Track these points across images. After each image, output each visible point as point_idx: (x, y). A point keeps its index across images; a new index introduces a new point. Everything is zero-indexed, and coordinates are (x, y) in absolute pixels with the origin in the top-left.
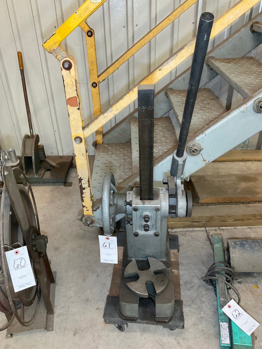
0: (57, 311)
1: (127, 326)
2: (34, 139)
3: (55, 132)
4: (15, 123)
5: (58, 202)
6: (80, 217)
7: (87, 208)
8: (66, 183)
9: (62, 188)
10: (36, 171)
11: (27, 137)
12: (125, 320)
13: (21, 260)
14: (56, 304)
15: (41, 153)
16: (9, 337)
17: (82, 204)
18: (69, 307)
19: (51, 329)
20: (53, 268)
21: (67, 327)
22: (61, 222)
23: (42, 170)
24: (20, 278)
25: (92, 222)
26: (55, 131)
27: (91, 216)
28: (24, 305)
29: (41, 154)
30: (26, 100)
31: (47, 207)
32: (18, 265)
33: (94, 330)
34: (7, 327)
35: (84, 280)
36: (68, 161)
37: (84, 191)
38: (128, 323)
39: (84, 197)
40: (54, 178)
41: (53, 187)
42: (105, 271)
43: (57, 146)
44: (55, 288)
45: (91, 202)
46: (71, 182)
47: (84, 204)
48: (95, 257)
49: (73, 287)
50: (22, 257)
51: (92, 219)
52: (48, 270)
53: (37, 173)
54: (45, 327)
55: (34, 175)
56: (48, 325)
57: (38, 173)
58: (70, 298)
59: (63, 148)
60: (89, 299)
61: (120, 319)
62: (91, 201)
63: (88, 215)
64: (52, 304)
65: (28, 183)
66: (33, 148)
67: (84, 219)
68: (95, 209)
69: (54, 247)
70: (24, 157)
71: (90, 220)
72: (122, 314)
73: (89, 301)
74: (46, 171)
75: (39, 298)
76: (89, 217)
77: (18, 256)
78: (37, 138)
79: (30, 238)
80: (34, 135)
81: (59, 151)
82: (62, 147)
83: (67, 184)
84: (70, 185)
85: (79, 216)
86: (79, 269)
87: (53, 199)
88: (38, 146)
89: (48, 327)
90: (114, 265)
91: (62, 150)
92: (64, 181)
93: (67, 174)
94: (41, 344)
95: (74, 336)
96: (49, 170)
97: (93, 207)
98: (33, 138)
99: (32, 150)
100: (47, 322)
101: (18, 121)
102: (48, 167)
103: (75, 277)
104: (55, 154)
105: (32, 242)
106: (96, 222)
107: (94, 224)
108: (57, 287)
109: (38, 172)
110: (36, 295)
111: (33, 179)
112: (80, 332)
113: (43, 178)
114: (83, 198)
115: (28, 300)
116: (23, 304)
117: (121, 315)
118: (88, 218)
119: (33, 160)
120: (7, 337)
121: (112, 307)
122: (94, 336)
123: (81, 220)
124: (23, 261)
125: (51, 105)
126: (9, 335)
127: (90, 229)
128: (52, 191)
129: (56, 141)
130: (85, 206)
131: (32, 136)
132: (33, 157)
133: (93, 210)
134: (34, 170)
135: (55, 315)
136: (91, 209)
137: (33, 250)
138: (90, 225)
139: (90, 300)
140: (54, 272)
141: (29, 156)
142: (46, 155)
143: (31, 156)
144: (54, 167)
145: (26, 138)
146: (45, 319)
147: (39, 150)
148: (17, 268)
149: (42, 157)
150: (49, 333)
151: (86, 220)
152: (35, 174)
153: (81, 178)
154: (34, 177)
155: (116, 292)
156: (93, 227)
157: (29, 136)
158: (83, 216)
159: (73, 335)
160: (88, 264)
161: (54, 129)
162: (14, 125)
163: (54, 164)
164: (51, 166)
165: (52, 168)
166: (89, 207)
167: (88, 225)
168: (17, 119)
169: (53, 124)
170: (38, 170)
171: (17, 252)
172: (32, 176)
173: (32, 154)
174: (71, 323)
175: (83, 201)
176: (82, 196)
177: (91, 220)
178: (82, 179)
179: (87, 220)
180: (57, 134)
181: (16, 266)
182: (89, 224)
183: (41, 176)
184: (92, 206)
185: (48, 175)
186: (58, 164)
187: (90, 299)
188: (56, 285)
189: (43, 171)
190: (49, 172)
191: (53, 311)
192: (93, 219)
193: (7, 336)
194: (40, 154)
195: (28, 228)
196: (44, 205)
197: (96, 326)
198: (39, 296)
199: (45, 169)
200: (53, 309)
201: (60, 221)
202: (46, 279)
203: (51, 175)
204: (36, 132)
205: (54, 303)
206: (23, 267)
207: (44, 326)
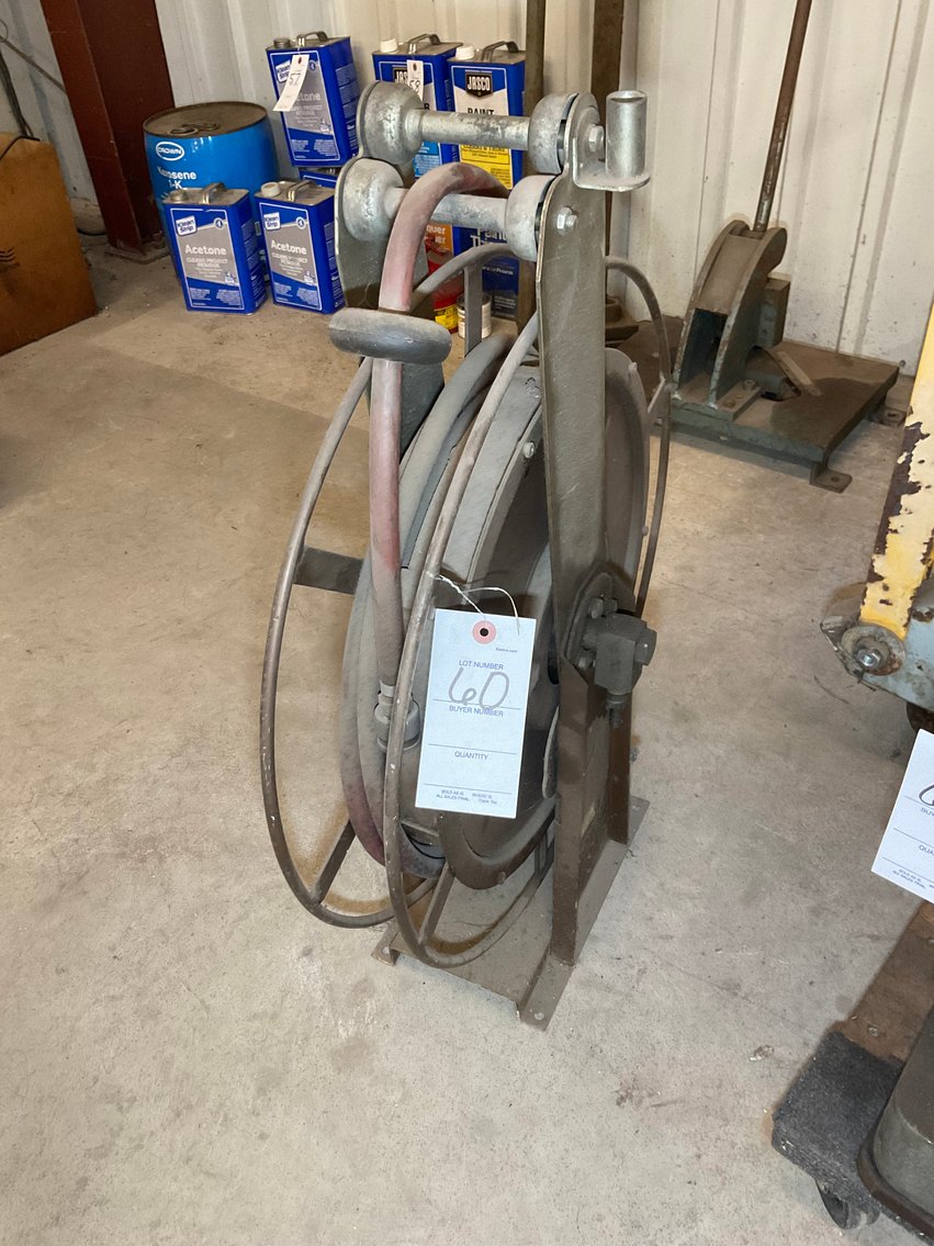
0: (592, 960)
1: (873, 1220)
2: (764, 244)
3: (860, 245)
4: (712, 172)
5: (761, 537)
6: (838, 620)
7: (886, 588)
8: (823, 472)
9: (796, 489)
10: (720, 381)
11: (738, 230)
12: (878, 1195)
13: (492, 675)
14: (596, 929)
15: (769, 311)
16: (383, 957)
17: (872, 561)
18: (642, 972)
19: (539, 1016)
20: (641, 781)
21: (604, 1047)
22: (741, 618)
23: (744, 388)
24: (458, 755)
25: (887, 666)
26: (860, 240)
27: (891, 634)
28: (453, 873)
29: (768, 319)
30: (792, 64)
31: (709, 539)
32: (471, 694)
33: (713, 1136)
34: (374, 921)
35: (750, 898)
36: (871, 382)
37: (905, 500)
38: (882, 1215)
39: (896, 531)
40: (781, 434)
41: (762, 471)
42: (861, 907)
43: (845, 309)
44: (618, 864)
45: (923, 568)
46: (846, 472)
47: (880, 565)
48: (834, 824)
49: (692, 898)
50: (501, 667)
51: (890, 649)
52: (616, 779)
53: (721, 391)
54: (520, 997)
55: (707, 399)
56: (534, 992)
57: (728, 394)
58: (661, 937)
59: (868, 330)
60: (738, 986)
61: (854, 1177)
62: (923, 561)
63: (879, 627)
64: (580, 921)
65: (663, 380)
66: (745, 283)
67: (849, 639)
68: (925, 610)
69: (676, 703)
70: (697, 309)
71: (878, 653)
72: (874, 1164)
73: (736, 994)
74: (763, 396)
75: (539, 875)
76: (880, 635)
77: (485, 652)
78: (777, 245)
79: (581, 609)
80: (769, 227)
81: (844, 335)
82: (864, 320)
83: (827, 477)
84: (840, 484)
85: (835, 614)
86: (748, 841)
87: (745, 520)
88: (769, 280)
89: (531, 1004)
90: (917, 903)
91: (861, 335)
92: (820, 460)
93: (842, 437)
94: (479, 1054)
95: (618, 1104)
96: (769, 396)
97: (918, 595)
98: (760, 238)
99: (737, 287)
100: (533, 983)
101: (725, 166)
102: (775, 382)
103: (714, 863)
104: (826, 341)
105: (584, 632)
106: (902, 672)
107: (890, 678)
108: (627, 866)
109: (725, 392)
110: (532, 854)
111: (699, 413)
112: (647, 1101)
113: (738, 421)
114: (890, 537)
115: (485, 862)
116: (450, 869)
117: (865, 1161)
118: (872, 637)
119: (726, 334)
120: (378, 953)
121: (837, 1097)
122: (699, 1157)
123: (837, 636)
124: (499, 681)
125: (891, 112)
126: (387, 950)
127: (857, 692)
128: (755, 486)
129: (848, 289)
130: (881, 578)
131: (761, 229)
132: (731, 321)
133: (914, 614)
134: (716, 376)
135: (578, 972)
136: (903, 603)
137: (576, 668)
138: (869, 677)
139: (741, 994)
140: (640, 800)
141: (715, 310)
142: (785, 335)
143: (724, 311)
144: (797, 391)
145: (731, 233)
146: (534, 966)
147: (767, 297)
148: (461, 705)
149: (765, 331)
150: (525, 1027)
151: (860, 646)
152: (714, 393)
153: (919, 424)
154: (703, 404)
155: (882, 1035)
156: (878, 692)
157: (747, 227)
158: (855, 621)
159: (616, 1096)
160: (791, 839)
161: (859, 229)
162: (705, 179)
163: (804, 379)
164: (789, 382)
165: (790, 393)
166: (900, 591)
167: (859, 675)
168: (726, 153)
169: (863, 205)
170: (730, 380)
171: (484, 632)
172: (697, 402)
173: (730, 306)
174: (627, 1044)
175: (881, 546)
176: (885, 524)
177: (884, 653)
178: (924, 437)
179: (863, 647)
180: (865, 253)
181: (458, 694)
182: (867, 670)
183: (734, 410)
184: (918, 589)
185: (761, 414)
186: (819, 383)
187: (745, 989)
188: (629, 854)
189: (750, 394)
190: (772, 403)
191: (576, 952)
192: (895, 651)
193: (379, 948)
194: (762, 319)
195: (590, 562)
196: (700, 528)
197: (726, 1121)
198: (542, 864)
199: (758, 389)
200: (577, 947)
201: (739, 615)
202: (592, 812)
203: (775, 420)
204: (781, 214)
205: (590, 923)
206: (488, 710)
207: (517, 992)
